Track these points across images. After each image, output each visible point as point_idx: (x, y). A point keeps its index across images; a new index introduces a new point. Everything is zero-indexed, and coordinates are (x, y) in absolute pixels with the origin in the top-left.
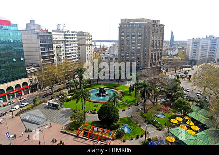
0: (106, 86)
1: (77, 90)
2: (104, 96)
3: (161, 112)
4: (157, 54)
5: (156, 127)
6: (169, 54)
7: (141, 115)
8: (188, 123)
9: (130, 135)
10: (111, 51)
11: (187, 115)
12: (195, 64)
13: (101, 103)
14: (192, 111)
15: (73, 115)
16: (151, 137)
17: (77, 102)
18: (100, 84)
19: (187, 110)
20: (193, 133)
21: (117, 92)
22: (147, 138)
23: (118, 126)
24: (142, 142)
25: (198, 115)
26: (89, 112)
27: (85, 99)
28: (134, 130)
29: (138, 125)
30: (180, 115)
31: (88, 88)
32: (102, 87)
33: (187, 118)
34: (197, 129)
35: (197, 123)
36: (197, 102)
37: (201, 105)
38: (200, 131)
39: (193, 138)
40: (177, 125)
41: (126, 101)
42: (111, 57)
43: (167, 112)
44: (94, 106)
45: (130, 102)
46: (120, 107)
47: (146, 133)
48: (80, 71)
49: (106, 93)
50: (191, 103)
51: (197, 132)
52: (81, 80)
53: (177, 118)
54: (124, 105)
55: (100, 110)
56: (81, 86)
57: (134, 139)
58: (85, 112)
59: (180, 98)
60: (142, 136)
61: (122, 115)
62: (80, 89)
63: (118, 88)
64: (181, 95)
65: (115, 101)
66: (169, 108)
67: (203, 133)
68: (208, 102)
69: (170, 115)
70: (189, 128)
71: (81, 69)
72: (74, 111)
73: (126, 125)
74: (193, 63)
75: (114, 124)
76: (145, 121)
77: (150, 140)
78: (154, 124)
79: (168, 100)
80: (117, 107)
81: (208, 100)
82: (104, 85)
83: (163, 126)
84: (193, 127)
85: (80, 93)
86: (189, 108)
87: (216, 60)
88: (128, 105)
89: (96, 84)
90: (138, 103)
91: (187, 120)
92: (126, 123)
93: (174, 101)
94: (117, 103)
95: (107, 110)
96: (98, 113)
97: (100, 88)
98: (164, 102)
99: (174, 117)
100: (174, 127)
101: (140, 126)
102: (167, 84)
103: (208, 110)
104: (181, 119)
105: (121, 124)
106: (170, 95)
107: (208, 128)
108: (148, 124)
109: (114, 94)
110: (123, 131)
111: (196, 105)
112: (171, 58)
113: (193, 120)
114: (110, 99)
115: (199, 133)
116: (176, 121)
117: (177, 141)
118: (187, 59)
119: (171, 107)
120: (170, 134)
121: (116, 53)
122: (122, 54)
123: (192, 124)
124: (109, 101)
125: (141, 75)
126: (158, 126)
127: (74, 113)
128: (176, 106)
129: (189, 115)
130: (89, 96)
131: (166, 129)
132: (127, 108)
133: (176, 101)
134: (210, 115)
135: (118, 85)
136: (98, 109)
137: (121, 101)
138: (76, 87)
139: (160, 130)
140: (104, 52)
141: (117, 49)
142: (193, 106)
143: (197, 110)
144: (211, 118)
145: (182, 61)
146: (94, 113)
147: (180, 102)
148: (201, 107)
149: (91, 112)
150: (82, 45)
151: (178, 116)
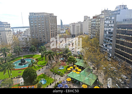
0: (25, 58)
1: (3, 65)
2: (25, 64)
3: (62, 66)
4: (54, 33)
5: (60, 75)
6: (61, 32)
7: (51, 70)
8: (76, 68)
9: (46, 85)
10: (26, 34)
11: (74, 65)
12: (75, 37)
13: (24, 69)
14: (77, 62)
15: (2, 84)
16: (58, 82)
17: (4, 73)
18: (21, 57)
19: (74, 62)
20: (79, 73)
21: (33, 60)
22: (56, 83)
23: (38, 81)
24: (54, 86)
25: (80, 63)
26: (15, 78)
27: (10, 70)
28: (48, 81)
29: (50, 77)
30: (71, 65)
31: (12, 61)
32: (22, 58)
33: (75, 66)
34: (80, 70)
35: (80, 67)
36: (78, 56)
37: (80, 57)
38: (82, 71)
39: (79, 75)
40: (71, 71)
41: (40, 64)
42: (26, 38)
43: (65, 65)
44: (19, 73)
45: (43, 64)
46: (36, 69)
47: (55, 80)
48: (3, 50)
49: (26, 62)
50: (75, 58)
51: (80, 72)
52: (5, 56)
53: (70, 67)
54: (39, 67)
55: (23, 74)
56: (6, 61)
57: (49, 86)
58: (12, 79)
59: (70, 56)
60: (53, 83)
61: (39, 73)
62: (6, 63)
63: (34, 57)
64: (70, 54)
65: (33, 66)
66: (65, 63)
67: (83, 71)
68: (83, 55)
69: (66, 67)
70: (77, 71)
71: (4, 49)
72: (3, 80)
73: (43, 79)
74: (74, 36)
75: (35, 81)
76: (54, 73)
77: (58, 84)
78: (59, 74)
79: (64, 58)
80: (35, 69)
81: (83, 54)
82: (23, 57)
83: (64, 73)
84: (78, 70)
85: (6, 66)
86: (75, 61)
87: (84, 34)
88: (41, 67)
89: (18, 57)
90: (47, 63)
91: (75, 67)
92: (43, 78)
93: (67, 58)
94: (34, 67)
95: (29, 73)
96: (22, 77)
97: (21, 59)
98: (62, 60)
99: (69, 67)
100: (69, 72)
101: (51, 77)
102: (62, 50)
103: (84, 59)
104: (72, 67)
105: (39, 79)
106: (65, 56)
107: (85, 68)
108: (56, 74)
109: (31, 61)
110: (41, 83)
111: (78, 58)
112: (62, 35)
113: (78, 66)
114: (29, 65)
115: (82, 72)
116: (70, 69)
117: (72, 80)
118: (71, 34)
119: (66, 62)
120: (68, 77)
121: (29, 35)
122: (33, 35)
123: (78, 68)
124: (29, 67)
125: (47, 47)
126: (61, 74)
127: (3, 82)
128: (69, 61)
129: (75, 64)
130: (14, 66)
131: (66, 75)
132: (41, 69)
133: (68, 58)
134: (85, 62)
135: (34, 55)
136: (22, 74)
137: (37, 65)
138: (2, 62)
139: (62, 76)
140: (20, 35)
141: (30, 32)
142: (77, 59)
143: (79, 61)
144: (85, 63)
145: (68, 36)
146: (19, 77)
147: (70, 58)
148: (80, 58)
149: (17, 78)
150: (2, 31)
151: (71, 66)
